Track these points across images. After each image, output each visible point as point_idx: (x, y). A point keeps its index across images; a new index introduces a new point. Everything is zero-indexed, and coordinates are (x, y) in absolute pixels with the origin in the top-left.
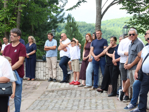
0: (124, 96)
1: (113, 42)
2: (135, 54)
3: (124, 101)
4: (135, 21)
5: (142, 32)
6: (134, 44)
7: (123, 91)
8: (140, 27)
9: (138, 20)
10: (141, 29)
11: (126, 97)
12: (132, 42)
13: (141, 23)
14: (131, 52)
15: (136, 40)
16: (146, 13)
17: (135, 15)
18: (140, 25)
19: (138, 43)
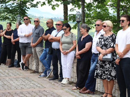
0: (24, 67)
1: (9, 27)
2: (38, 36)
3: (24, 70)
4: (2, 10)
5: (7, 19)
6: (37, 28)
7: (23, 63)
8: (6, 15)
9: (4, 9)
10: (7, 17)
11: (25, 67)
12: (35, 27)
13: (7, 12)
14: (35, 34)
15: (38, 26)
16: (11, 4)
17: (2, 5)
18: (6, 13)
19: (40, 28)
